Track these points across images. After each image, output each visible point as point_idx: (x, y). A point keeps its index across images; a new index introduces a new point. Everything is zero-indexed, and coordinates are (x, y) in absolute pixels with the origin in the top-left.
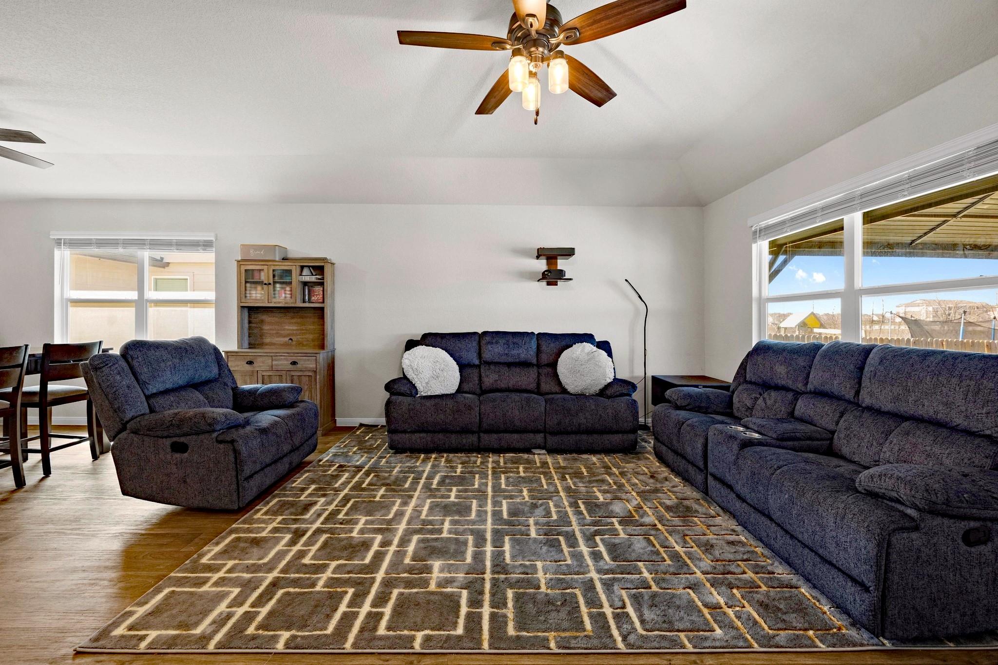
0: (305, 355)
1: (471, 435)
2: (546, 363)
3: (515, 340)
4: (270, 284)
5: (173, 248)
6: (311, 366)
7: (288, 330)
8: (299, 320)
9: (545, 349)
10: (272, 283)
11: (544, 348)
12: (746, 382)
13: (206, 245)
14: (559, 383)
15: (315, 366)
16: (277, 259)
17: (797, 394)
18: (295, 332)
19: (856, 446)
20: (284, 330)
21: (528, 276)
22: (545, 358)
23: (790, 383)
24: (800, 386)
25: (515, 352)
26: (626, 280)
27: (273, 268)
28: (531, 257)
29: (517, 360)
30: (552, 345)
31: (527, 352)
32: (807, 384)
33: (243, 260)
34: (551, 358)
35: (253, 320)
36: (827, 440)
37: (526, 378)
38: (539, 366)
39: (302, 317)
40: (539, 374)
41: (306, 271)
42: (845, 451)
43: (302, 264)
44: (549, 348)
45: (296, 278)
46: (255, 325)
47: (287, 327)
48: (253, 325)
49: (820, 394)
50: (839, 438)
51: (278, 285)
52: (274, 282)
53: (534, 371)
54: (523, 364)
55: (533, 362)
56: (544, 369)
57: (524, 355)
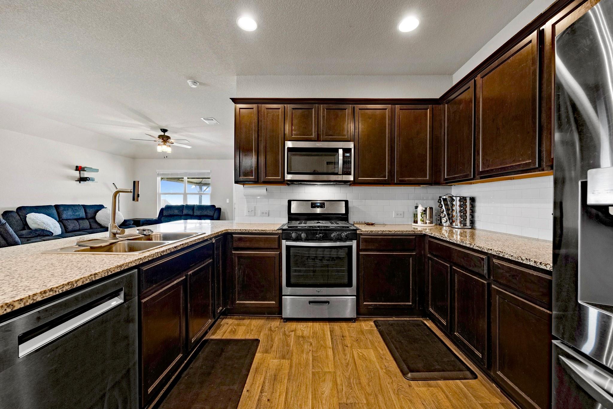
2: (90, 217)
9: (89, 212)
12: (163, 216)
17: (180, 216)
22: (89, 216)
23: (178, 214)
25: (77, 214)
26: (113, 184)
28: (73, 169)
29: (79, 217)
30: (91, 210)
31: (82, 214)
34: (93, 215)
37: (86, 224)
38: (87, 218)
40: (89, 222)
53: (87, 221)
54: (82, 219)
55: (85, 217)
56: (91, 220)
57: (81, 215)
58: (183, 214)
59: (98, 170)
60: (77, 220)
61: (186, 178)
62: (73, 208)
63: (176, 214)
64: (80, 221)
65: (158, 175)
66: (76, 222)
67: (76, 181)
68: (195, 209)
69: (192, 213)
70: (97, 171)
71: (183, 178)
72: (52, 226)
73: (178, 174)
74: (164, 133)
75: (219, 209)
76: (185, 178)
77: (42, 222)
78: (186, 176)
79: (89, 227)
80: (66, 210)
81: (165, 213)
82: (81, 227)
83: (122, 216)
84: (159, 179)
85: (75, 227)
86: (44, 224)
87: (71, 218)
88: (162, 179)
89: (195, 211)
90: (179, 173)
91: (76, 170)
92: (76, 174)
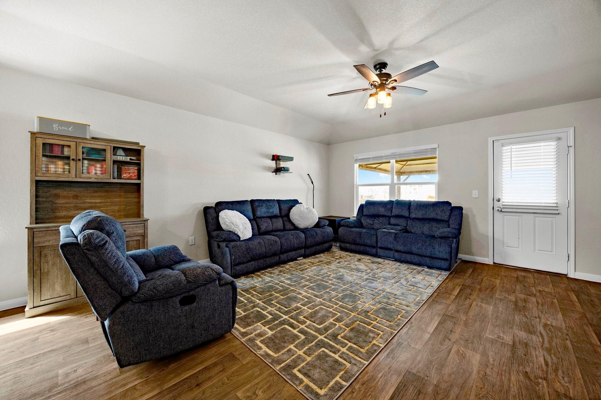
0: (132, 223)
1: (276, 257)
3: (270, 204)
4: (79, 160)
6: (139, 232)
7: (89, 203)
8: (103, 194)
10: (81, 160)
11: (282, 207)
12: (363, 216)
14: (293, 224)
15: (143, 231)
16: (88, 137)
17: (390, 217)
19: (416, 229)
20: (85, 203)
21: (267, 169)
22: (284, 213)
23: (386, 214)
24: (390, 214)
25: (271, 210)
26: (308, 174)
27: (82, 145)
28: (269, 159)
29: (272, 215)
31: (276, 210)
32: (391, 213)
33: (39, 133)
34: (286, 212)
35: (40, 193)
36: (405, 229)
37: (279, 224)
38: (281, 216)
39: (107, 192)
40: (283, 221)
41: (120, 152)
42: (413, 231)
43: (115, 145)
44: (285, 207)
45: (109, 156)
46: (44, 199)
48: (41, 199)
49: (398, 216)
50: (409, 228)
51: (86, 162)
52: (83, 158)
53: (280, 219)
54: (276, 217)
55: (279, 215)
56: (285, 218)
57: (275, 212)
59: (293, 158)
60: (271, 218)
61: (394, 161)
62: (268, 203)
63: (381, 214)
64: (274, 220)
65: (356, 161)
66: (269, 220)
67: (272, 172)
68: (412, 207)
69: (408, 215)
70: (291, 159)
71: (390, 162)
72: (241, 227)
73: (382, 157)
74: (381, 71)
75: (461, 208)
77: (231, 222)
78: (393, 158)
79: (282, 227)
80: (260, 206)
81: (366, 212)
82: (274, 227)
83: (317, 214)
84: (356, 166)
85: (268, 227)
86: (233, 224)
87: (265, 216)
88: (360, 166)
89: (411, 210)
90: (384, 155)
91: (273, 160)
92: (273, 164)
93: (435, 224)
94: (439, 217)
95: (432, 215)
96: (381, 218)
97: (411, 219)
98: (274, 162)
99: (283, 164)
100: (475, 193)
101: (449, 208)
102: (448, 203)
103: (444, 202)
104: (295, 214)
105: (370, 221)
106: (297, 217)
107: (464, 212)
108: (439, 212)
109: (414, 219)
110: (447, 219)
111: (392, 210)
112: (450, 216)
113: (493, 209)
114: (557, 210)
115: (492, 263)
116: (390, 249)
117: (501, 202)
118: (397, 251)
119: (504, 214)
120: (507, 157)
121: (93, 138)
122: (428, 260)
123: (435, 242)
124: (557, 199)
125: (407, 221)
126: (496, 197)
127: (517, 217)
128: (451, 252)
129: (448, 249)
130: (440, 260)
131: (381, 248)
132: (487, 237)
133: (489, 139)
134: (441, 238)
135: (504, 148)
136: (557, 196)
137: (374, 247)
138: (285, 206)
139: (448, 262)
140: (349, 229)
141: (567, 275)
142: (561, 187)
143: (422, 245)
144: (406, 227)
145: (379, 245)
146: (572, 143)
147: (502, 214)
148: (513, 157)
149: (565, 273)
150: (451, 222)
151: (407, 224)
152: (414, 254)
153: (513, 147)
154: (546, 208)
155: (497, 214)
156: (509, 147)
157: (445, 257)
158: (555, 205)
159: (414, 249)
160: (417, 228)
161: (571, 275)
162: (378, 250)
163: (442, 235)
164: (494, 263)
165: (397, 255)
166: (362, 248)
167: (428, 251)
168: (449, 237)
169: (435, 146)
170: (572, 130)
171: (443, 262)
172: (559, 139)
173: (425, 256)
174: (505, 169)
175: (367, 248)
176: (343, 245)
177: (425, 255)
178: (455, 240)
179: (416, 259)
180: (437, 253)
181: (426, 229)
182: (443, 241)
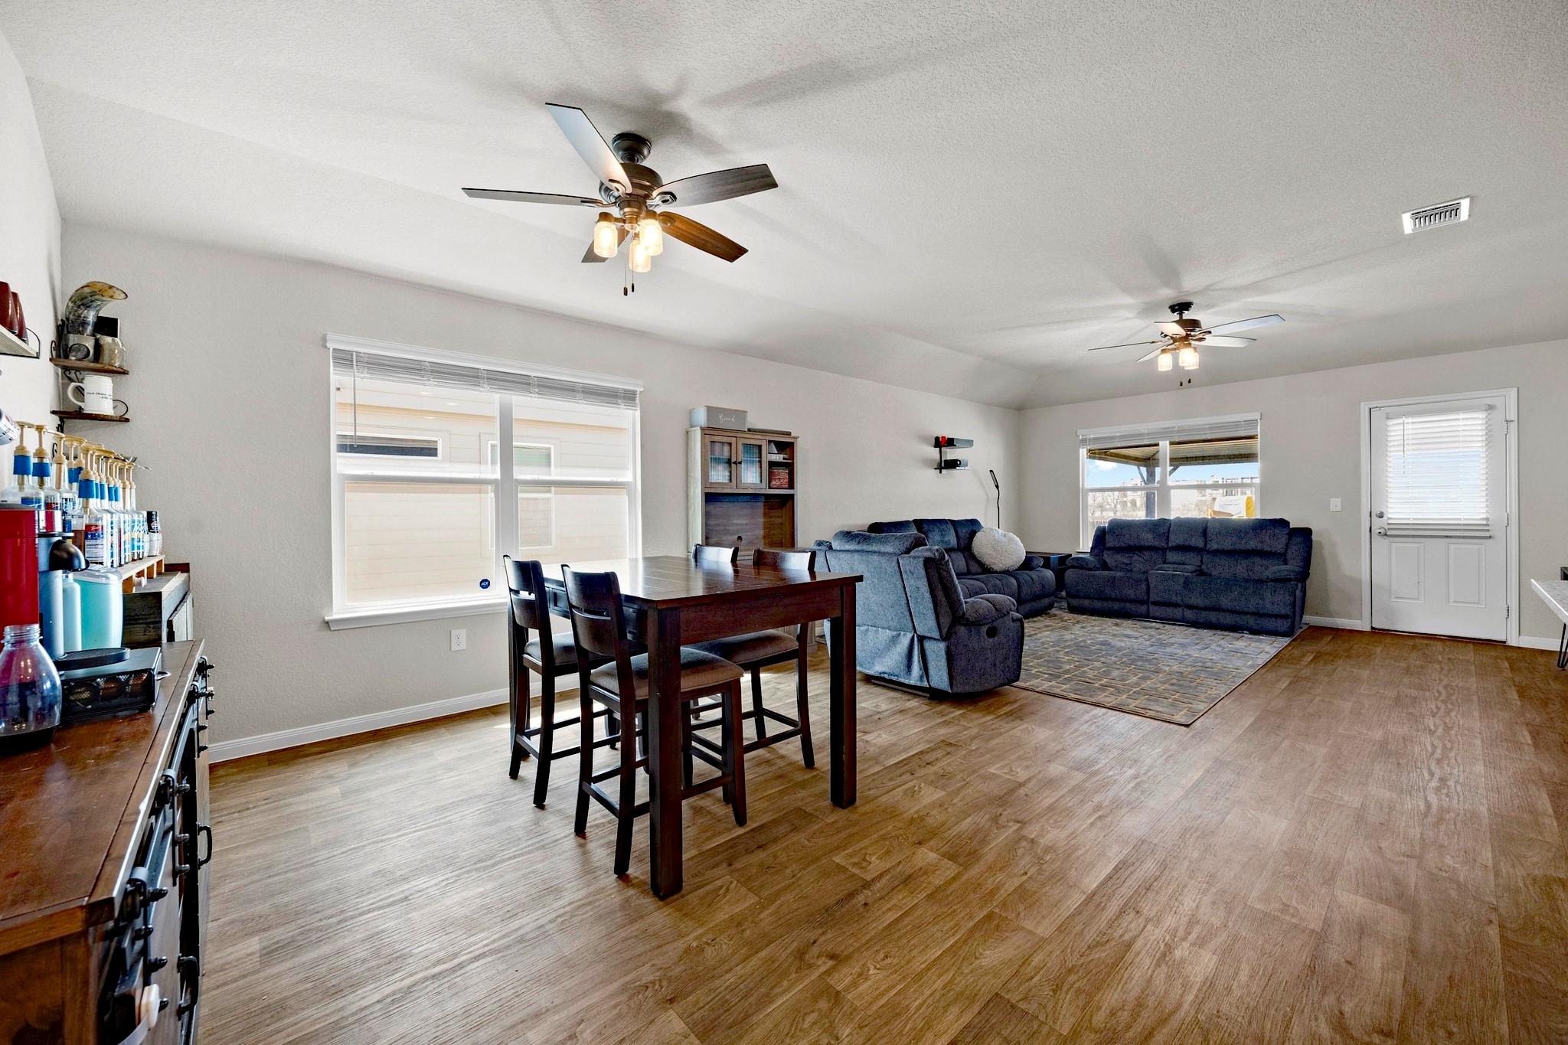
2: (963, 547)
3: (943, 528)
5: (579, 395)
8: (748, 512)
9: (961, 534)
13: (629, 397)
16: (747, 429)
17: (1164, 550)
18: (744, 527)
22: (963, 543)
23: (1156, 544)
24: (1164, 545)
25: (945, 538)
26: (991, 471)
27: (742, 440)
28: (929, 444)
31: (952, 538)
32: (1168, 543)
33: (709, 428)
34: (968, 542)
36: (1199, 570)
37: (960, 562)
38: (960, 549)
40: (964, 557)
41: (774, 448)
42: (1214, 573)
43: (769, 438)
45: (765, 455)
47: (735, 521)
49: (1181, 548)
50: (1207, 568)
51: (743, 465)
53: (960, 554)
55: (957, 546)
56: (967, 553)
58: (1170, 545)
61: (1168, 443)
62: (940, 526)
63: (1147, 544)
65: (1084, 442)
67: (934, 469)
69: (1203, 545)
70: (970, 443)
71: (1157, 445)
73: (1142, 435)
74: (1181, 314)
75: (1306, 533)
76: (1165, 447)
78: (1164, 438)
81: (1110, 542)
84: (1083, 452)
88: (1091, 451)
89: (1210, 537)
90: (1146, 431)
91: (936, 446)
92: (934, 453)
93: (1258, 559)
94: (1267, 548)
95: (1253, 544)
96: (1146, 553)
97: (1208, 552)
98: (938, 449)
99: (950, 454)
100: (1336, 504)
101: (1286, 531)
102: (1283, 523)
103: (1275, 520)
104: (981, 545)
105: (1122, 558)
106: (989, 552)
107: (1314, 537)
108: (1267, 538)
109: (1216, 552)
110: (1282, 551)
111: (1168, 537)
112: (1287, 545)
113: (1370, 531)
114: (1488, 530)
115: (1368, 629)
116: (1176, 605)
117: (1385, 518)
118: (1190, 607)
119: (1391, 539)
120: (1397, 438)
121: (749, 430)
122: (1251, 621)
123: (1265, 587)
124: (1487, 512)
125: (1202, 557)
126: (1376, 511)
127: (1416, 545)
128: (1293, 605)
129: (1288, 599)
130: (1273, 619)
131: (1157, 603)
132: (1360, 582)
133: (1362, 404)
134: (1276, 580)
135: (1391, 422)
136: (1487, 506)
137: (1142, 602)
138: (964, 531)
139: (1289, 620)
140: (1088, 572)
141: (1505, 642)
142: (1494, 491)
143: (1240, 594)
144: (1200, 566)
145: (1153, 597)
146: (1513, 416)
147: (1387, 540)
148: (1408, 439)
149: (1503, 639)
150: (1289, 555)
151: (1201, 561)
152: (1224, 611)
153: (1407, 420)
154: (1468, 527)
155: (1378, 541)
156: (1401, 421)
157: (1283, 612)
158: (1484, 522)
159: (1225, 602)
160: (1222, 568)
161: (1513, 642)
162: (1151, 610)
163: (1278, 575)
164: (1372, 628)
165: (1189, 614)
166: (1116, 606)
167: (1253, 604)
168: (1289, 580)
169: (1256, 416)
170: (1513, 393)
171: (1279, 621)
172: (1491, 408)
173: (1246, 613)
174: (1392, 454)
175: (1128, 605)
176: (1075, 602)
177: (1246, 610)
178: (1300, 585)
179: (1229, 619)
180: (1268, 606)
181: (1241, 568)
182: (1279, 585)
